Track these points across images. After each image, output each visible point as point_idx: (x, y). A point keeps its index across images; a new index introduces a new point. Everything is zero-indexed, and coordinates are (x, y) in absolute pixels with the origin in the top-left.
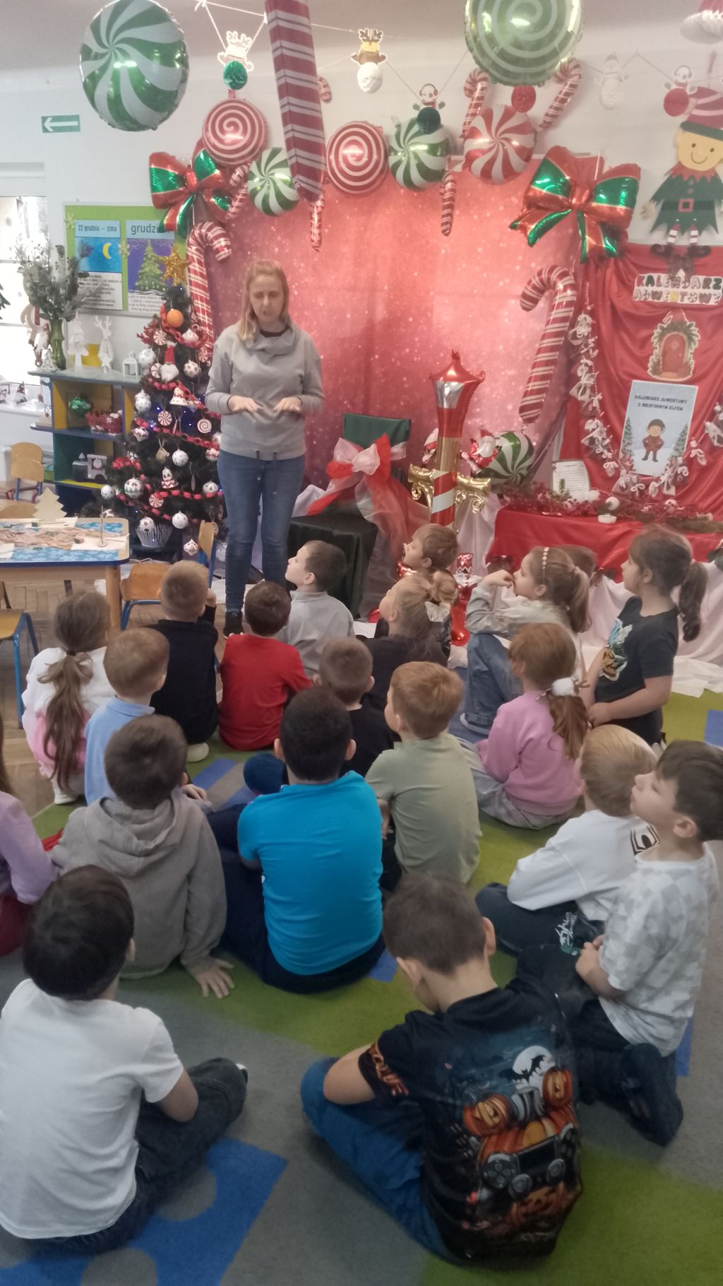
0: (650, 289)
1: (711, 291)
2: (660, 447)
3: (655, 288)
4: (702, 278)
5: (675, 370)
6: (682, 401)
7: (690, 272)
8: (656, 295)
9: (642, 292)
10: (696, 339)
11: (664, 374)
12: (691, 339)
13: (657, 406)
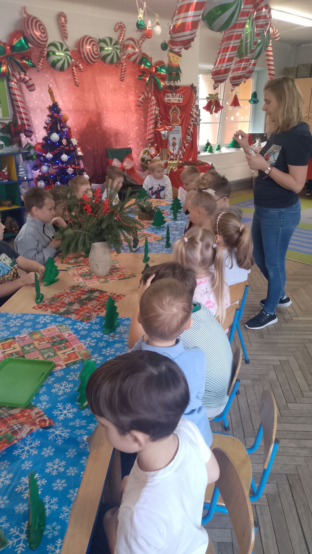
0: (168, 98)
1: (180, 99)
2: (175, 145)
3: (169, 98)
4: (178, 95)
5: (176, 122)
6: (179, 131)
7: (176, 93)
8: (170, 100)
9: (166, 99)
10: (179, 112)
11: (174, 123)
12: (178, 113)
13: (174, 133)
